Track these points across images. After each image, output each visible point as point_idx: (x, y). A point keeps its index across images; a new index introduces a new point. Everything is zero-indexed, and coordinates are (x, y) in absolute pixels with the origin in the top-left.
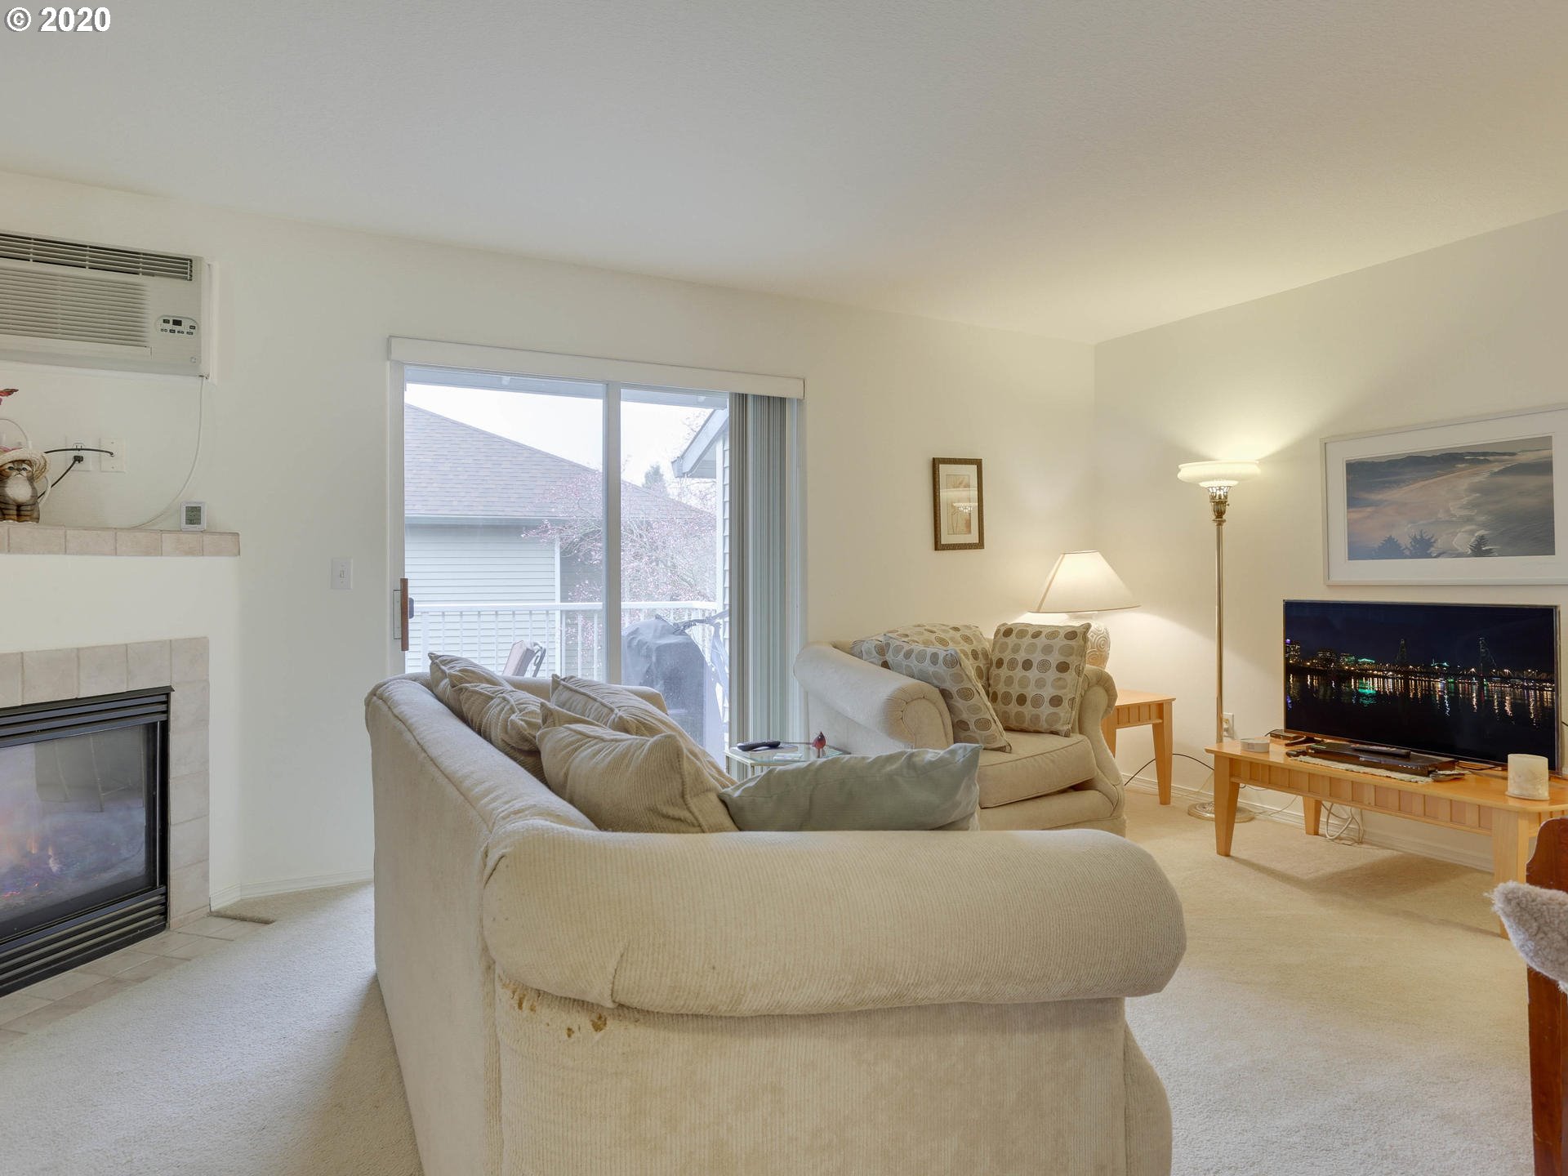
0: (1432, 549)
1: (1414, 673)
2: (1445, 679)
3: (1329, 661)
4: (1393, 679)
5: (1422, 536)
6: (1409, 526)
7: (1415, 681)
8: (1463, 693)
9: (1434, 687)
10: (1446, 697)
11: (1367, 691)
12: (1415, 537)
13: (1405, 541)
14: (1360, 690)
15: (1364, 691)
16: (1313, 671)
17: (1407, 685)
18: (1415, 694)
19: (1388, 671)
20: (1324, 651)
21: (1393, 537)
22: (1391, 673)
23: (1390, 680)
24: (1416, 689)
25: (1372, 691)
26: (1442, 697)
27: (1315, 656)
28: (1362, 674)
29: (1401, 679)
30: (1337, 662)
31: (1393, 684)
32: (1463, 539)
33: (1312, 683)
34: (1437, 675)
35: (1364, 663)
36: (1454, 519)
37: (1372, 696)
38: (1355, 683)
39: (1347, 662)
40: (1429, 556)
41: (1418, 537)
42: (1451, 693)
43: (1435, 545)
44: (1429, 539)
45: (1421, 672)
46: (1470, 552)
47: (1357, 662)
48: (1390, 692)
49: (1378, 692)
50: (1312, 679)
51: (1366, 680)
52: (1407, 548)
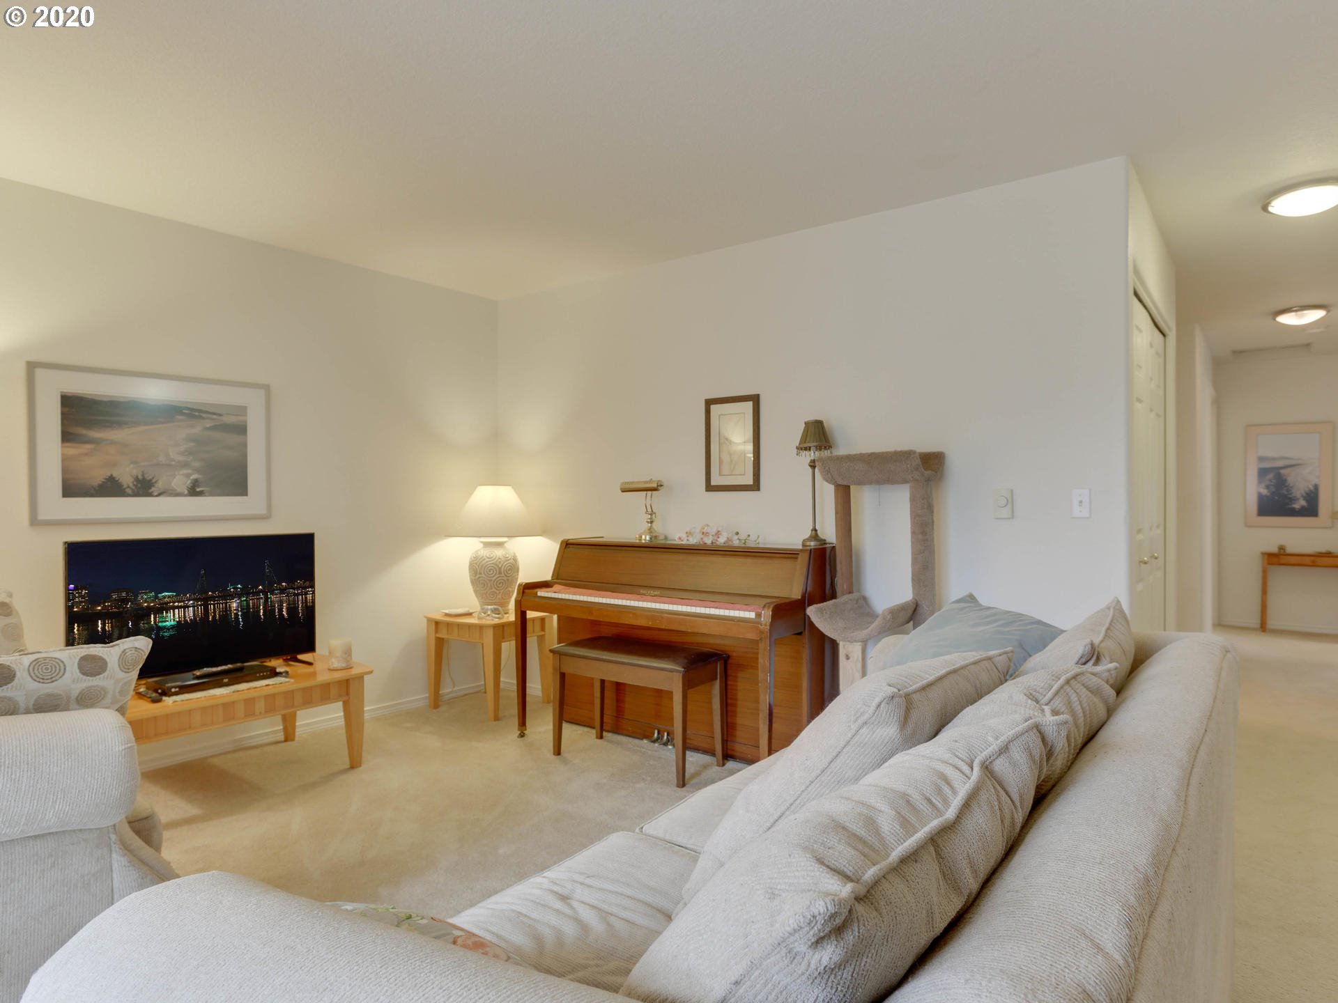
0: (153, 489)
1: (212, 598)
2: (239, 598)
3: (125, 601)
4: (193, 607)
5: (143, 475)
6: (132, 466)
7: (214, 605)
8: (253, 608)
9: (230, 607)
10: (240, 613)
11: (168, 624)
12: (137, 477)
13: (126, 479)
14: (160, 624)
15: (164, 624)
16: (104, 616)
17: (206, 610)
18: (214, 617)
19: (189, 600)
20: (119, 591)
21: (114, 475)
22: (191, 602)
23: (191, 609)
24: (215, 612)
25: (172, 623)
26: (236, 615)
27: (108, 598)
28: (163, 608)
29: (201, 605)
30: (135, 601)
31: (194, 611)
32: (180, 481)
33: (103, 628)
34: (232, 596)
35: (164, 597)
36: (173, 463)
37: (173, 627)
38: (155, 618)
39: (145, 599)
40: (150, 495)
41: (140, 477)
42: (244, 609)
43: (156, 485)
44: (151, 480)
45: (219, 597)
46: (186, 492)
47: (156, 597)
48: (191, 620)
49: (179, 622)
50: (104, 625)
51: (167, 613)
52: (128, 487)
